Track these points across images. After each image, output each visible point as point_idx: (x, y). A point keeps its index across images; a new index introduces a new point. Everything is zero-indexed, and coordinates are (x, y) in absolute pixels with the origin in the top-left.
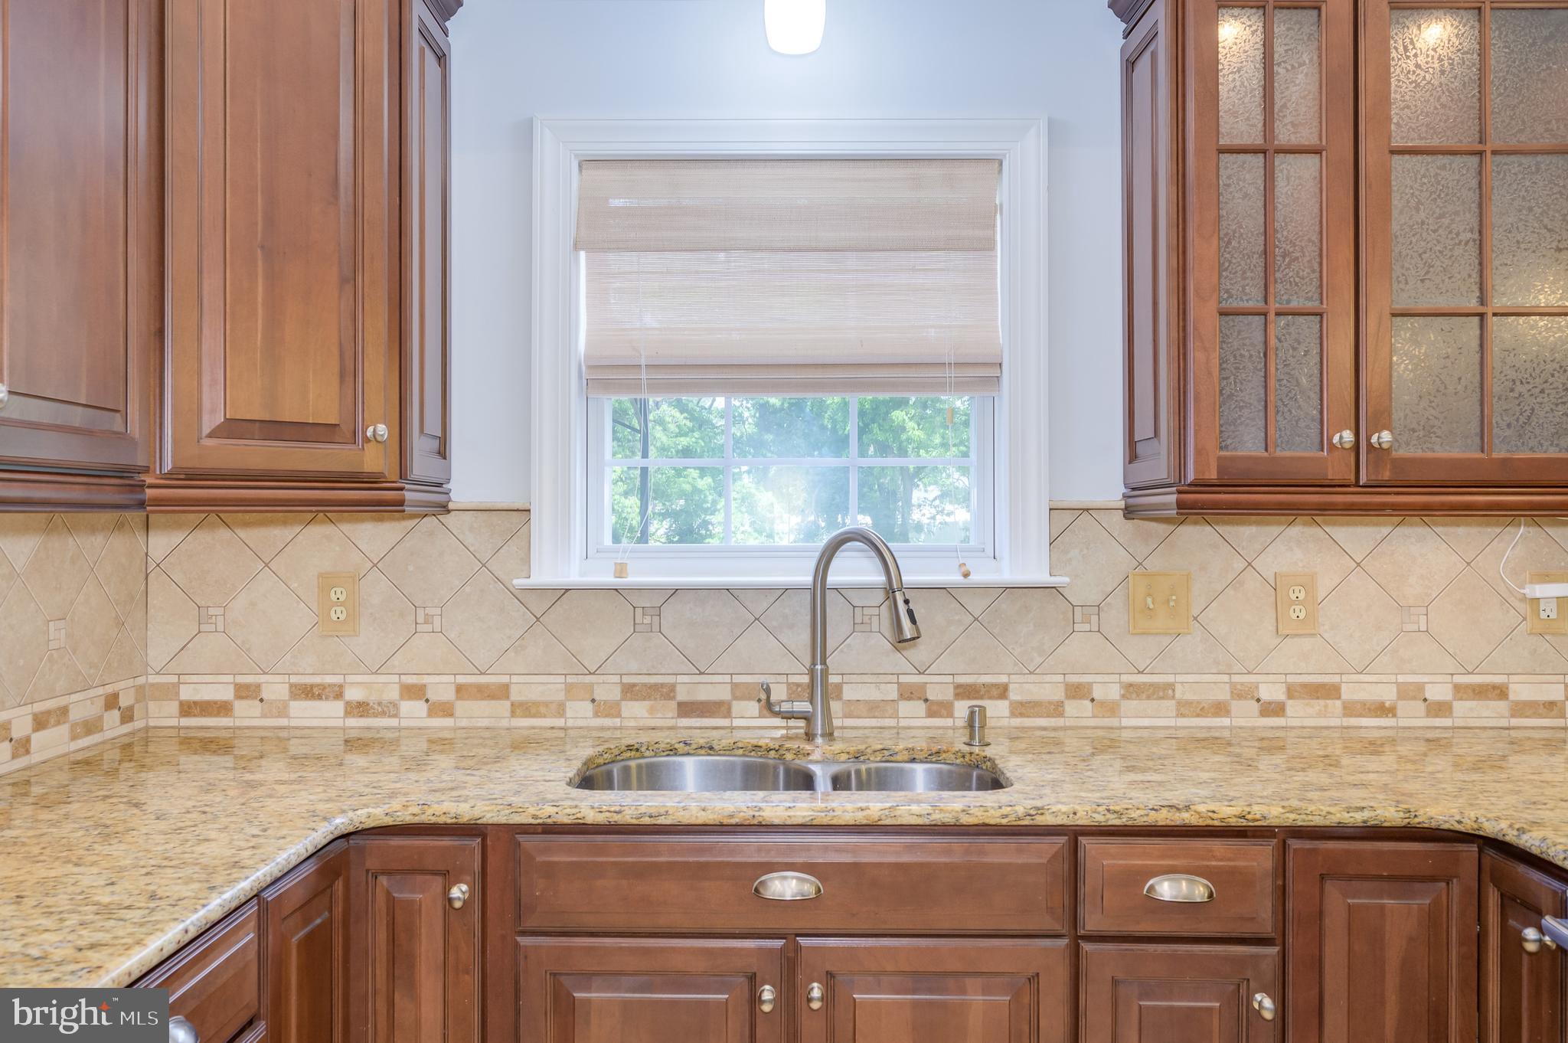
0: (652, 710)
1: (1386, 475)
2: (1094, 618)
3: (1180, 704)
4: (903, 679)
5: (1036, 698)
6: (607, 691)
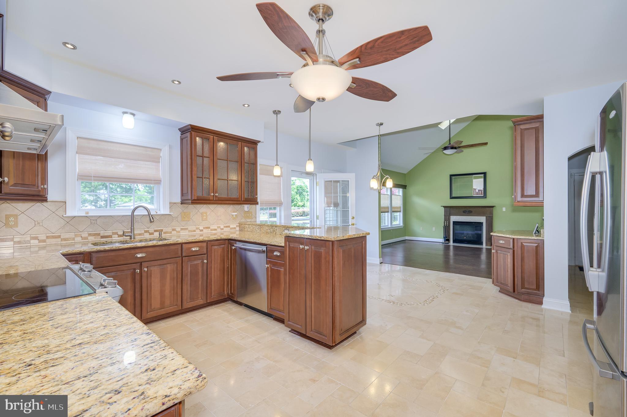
0: (95, 238)
1: (217, 199)
2: (176, 219)
3: (189, 231)
4: (145, 229)
5: (167, 231)
6: (85, 235)
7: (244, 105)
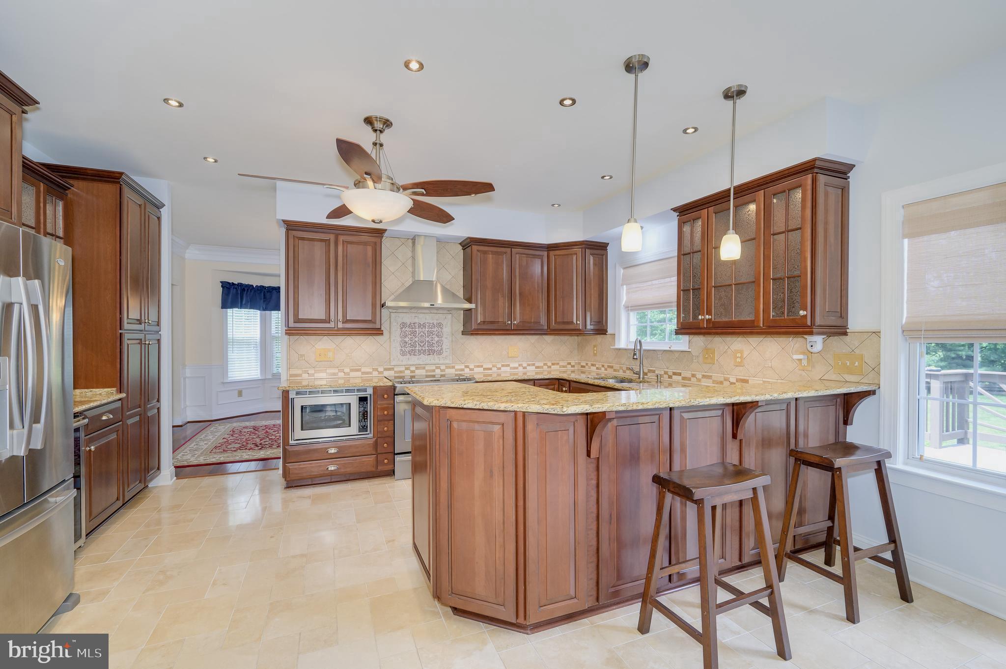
2: (697, 359)
3: (713, 380)
7: (685, 131)
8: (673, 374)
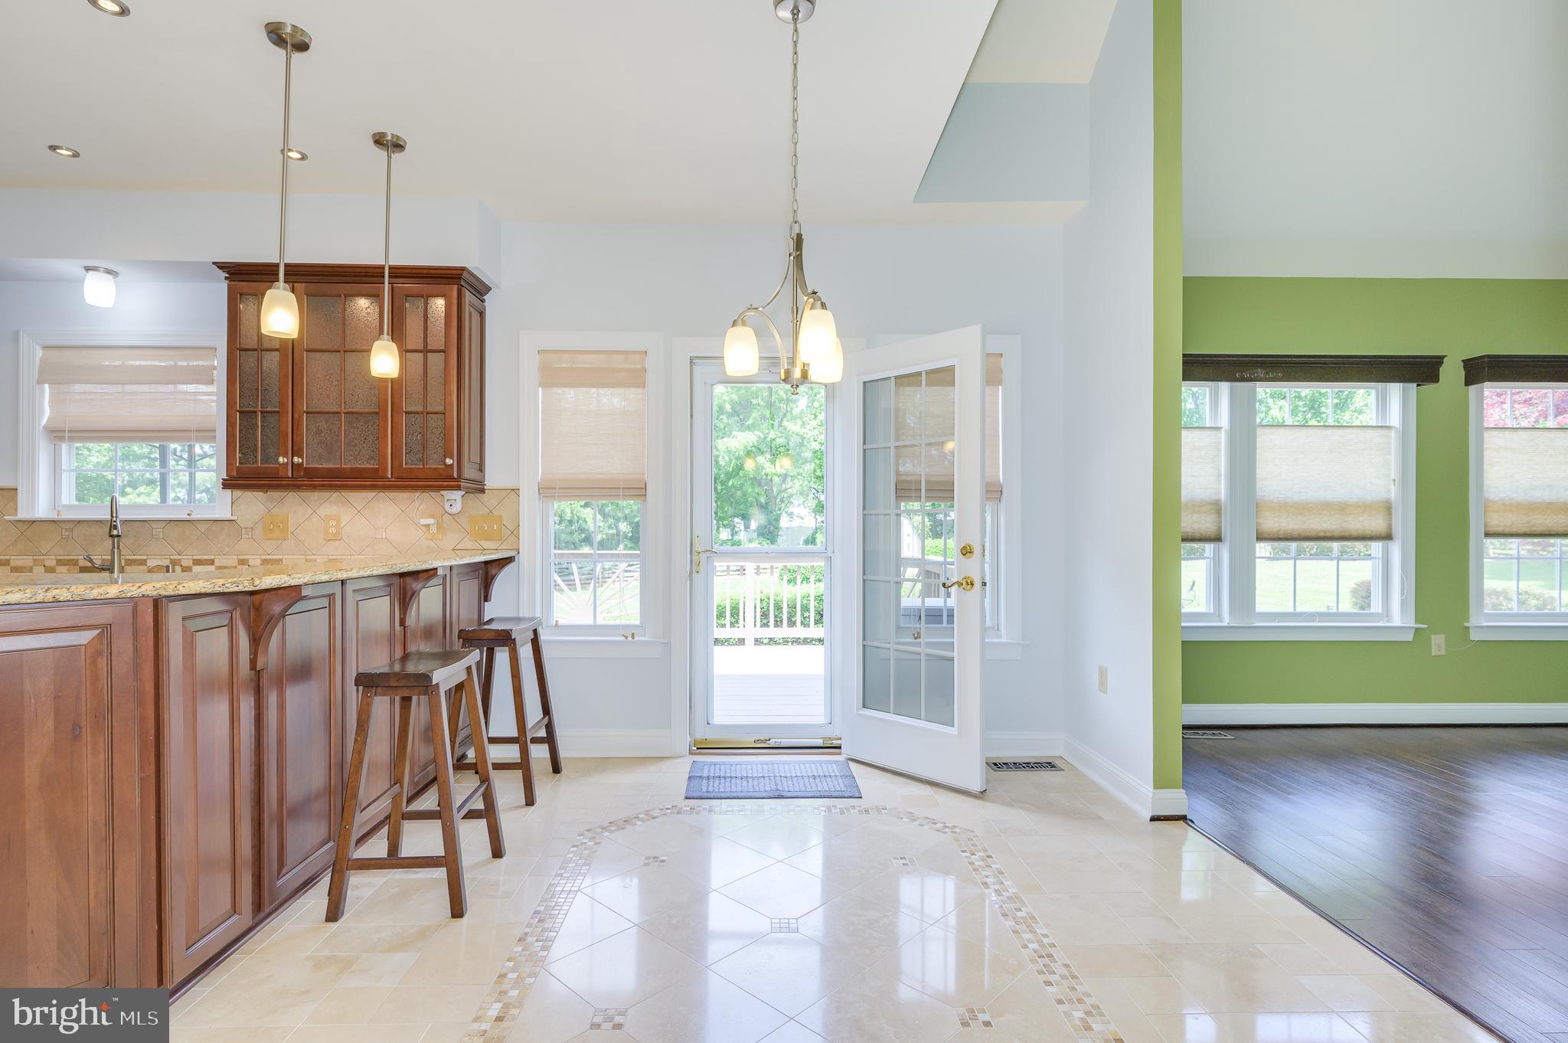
0: (69, 570)
1: (302, 474)
2: (250, 534)
4: (172, 557)
6: (50, 562)
8: (194, 564)
